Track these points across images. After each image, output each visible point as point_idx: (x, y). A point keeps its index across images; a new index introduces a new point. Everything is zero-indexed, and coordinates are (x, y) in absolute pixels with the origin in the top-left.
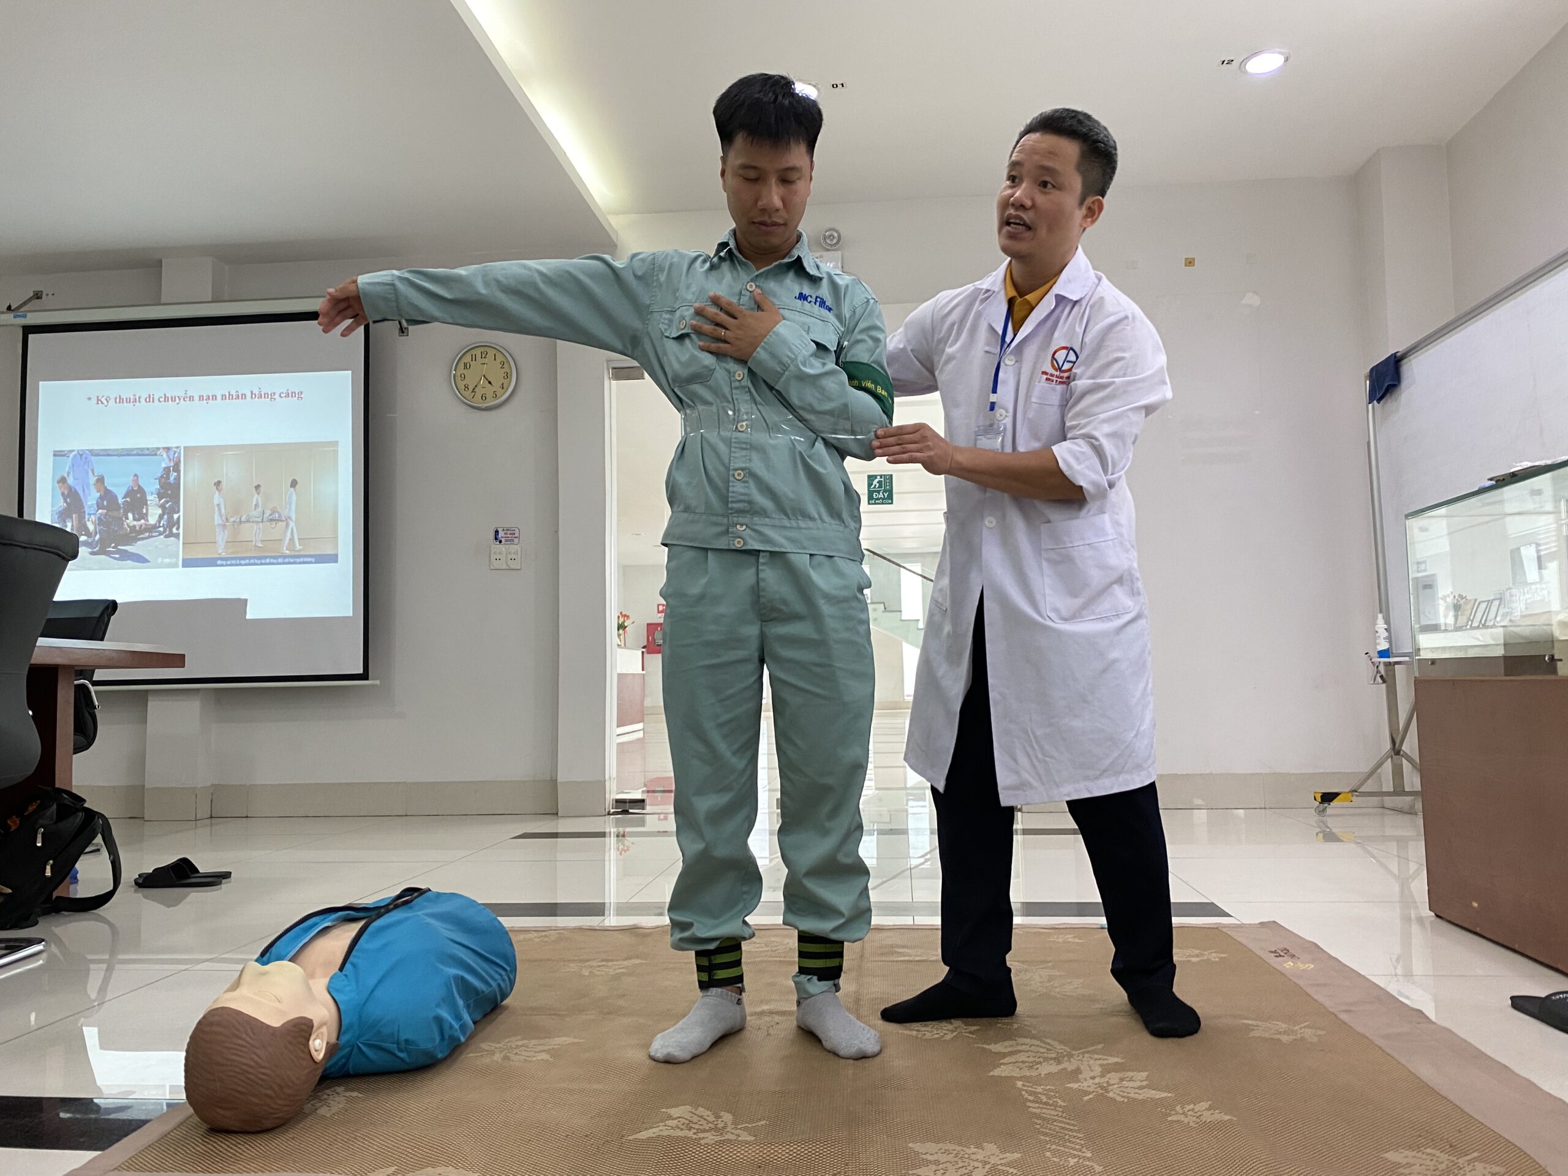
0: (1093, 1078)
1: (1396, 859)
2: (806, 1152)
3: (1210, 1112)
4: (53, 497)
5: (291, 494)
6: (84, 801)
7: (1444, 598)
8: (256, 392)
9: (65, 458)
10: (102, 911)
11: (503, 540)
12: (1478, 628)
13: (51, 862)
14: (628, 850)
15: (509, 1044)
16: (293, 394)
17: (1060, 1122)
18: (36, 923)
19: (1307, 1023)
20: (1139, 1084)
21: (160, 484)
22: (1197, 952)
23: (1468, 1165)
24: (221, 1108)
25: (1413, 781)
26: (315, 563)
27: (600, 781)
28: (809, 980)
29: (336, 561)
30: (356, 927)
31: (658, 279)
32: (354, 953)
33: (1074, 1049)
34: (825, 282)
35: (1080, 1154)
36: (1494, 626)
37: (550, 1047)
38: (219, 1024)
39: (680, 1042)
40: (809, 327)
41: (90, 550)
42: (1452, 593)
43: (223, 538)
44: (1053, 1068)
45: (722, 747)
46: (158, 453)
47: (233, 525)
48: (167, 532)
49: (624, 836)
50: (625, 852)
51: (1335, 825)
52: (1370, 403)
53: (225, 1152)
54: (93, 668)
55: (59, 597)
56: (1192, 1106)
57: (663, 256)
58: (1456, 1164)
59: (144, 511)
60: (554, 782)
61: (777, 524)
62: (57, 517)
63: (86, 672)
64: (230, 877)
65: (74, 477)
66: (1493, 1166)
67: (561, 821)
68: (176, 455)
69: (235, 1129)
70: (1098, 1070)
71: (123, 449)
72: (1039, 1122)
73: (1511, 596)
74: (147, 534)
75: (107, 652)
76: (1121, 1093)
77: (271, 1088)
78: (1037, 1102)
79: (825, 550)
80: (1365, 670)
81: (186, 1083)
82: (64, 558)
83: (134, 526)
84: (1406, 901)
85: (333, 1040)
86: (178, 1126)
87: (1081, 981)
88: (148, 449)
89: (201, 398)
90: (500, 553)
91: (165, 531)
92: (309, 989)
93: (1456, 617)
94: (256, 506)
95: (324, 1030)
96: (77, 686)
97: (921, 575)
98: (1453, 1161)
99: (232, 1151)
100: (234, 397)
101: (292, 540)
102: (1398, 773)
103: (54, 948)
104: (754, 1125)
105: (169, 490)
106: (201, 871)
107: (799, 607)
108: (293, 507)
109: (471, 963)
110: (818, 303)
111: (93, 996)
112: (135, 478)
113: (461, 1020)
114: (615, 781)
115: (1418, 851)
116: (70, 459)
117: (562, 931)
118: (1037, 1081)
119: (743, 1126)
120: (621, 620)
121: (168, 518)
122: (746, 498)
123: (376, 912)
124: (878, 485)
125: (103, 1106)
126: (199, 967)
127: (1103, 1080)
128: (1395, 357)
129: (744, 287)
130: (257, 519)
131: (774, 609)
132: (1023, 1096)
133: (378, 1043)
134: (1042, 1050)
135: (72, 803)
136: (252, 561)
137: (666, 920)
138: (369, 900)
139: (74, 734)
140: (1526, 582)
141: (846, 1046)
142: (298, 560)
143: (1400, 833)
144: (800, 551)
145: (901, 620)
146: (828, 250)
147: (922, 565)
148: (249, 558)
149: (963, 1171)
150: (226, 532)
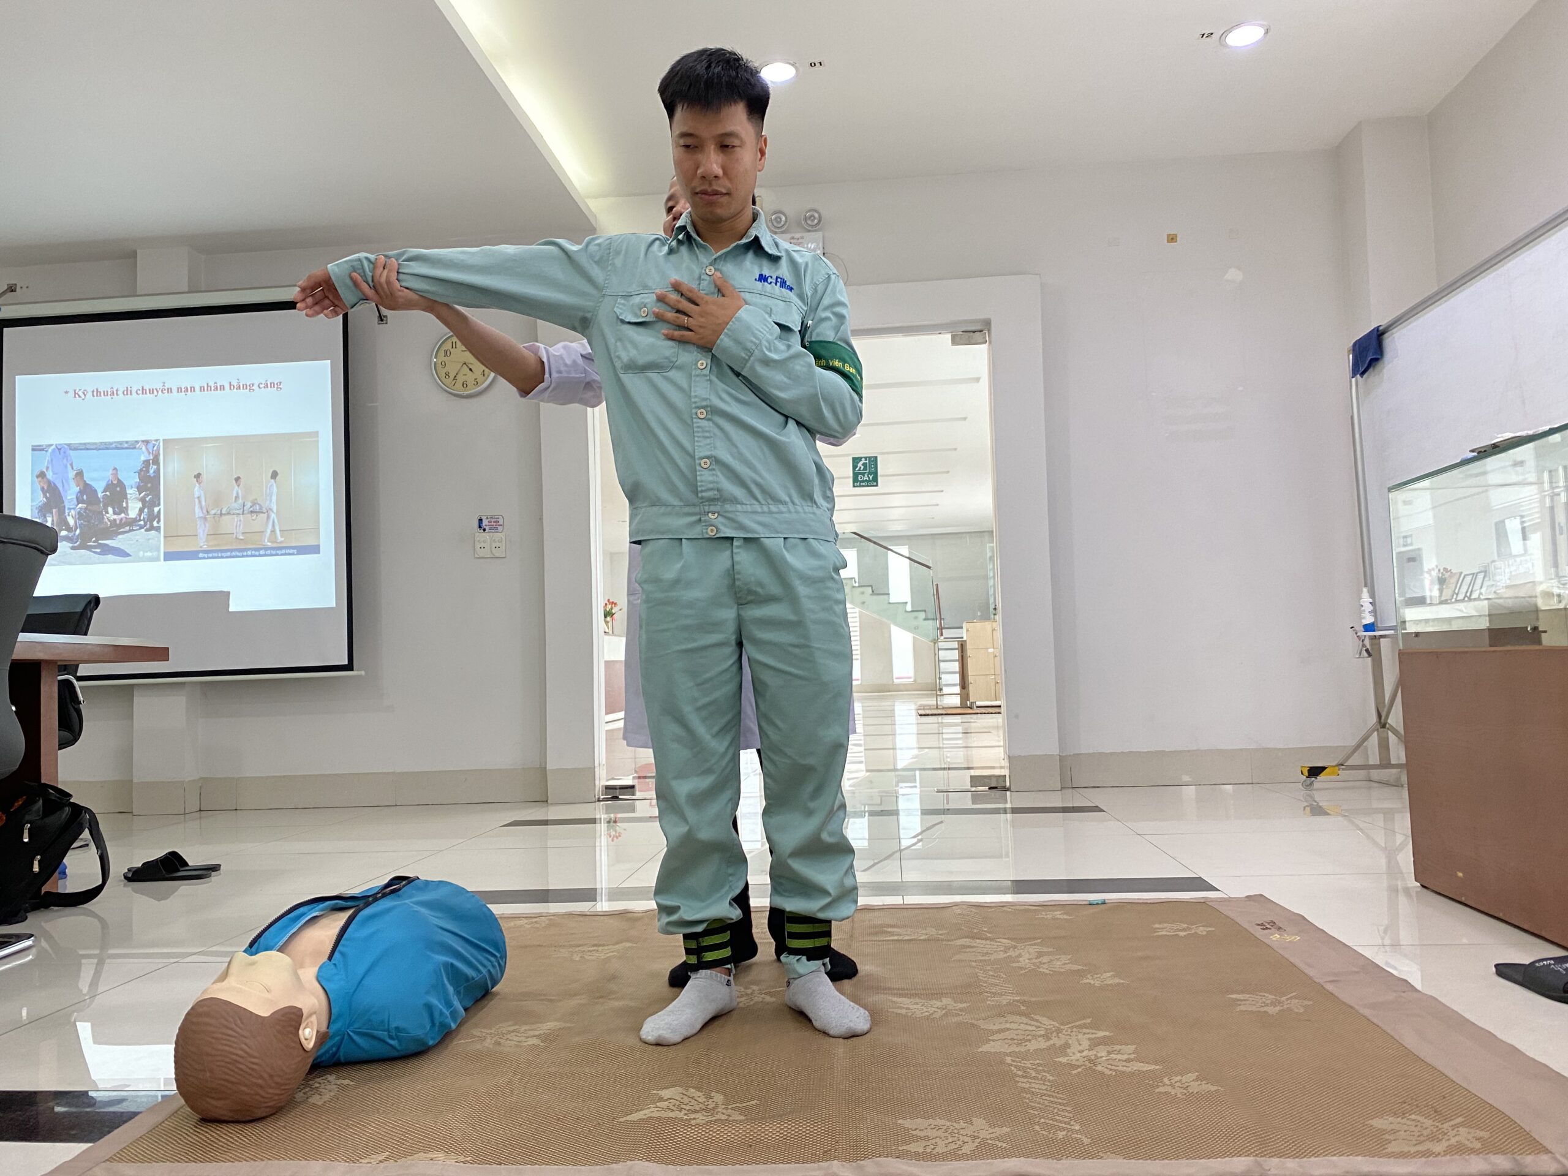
0: (1081, 1051)
1: (1383, 831)
2: (797, 1130)
3: (1197, 1083)
4: (33, 492)
5: (272, 485)
6: (70, 796)
7: (1429, 572)
8: (235, 383)
9: (44, 452)
10: (91, 905)
11: (487, 528)
12: (1463, 600)
13: (39, 857)
14: (620, 836)
15: (500, 1031)
16: (272, 385)
17: (1049, 1096)
18: (26, 918)
19: (1294, 994)
20: (1125, 1057)
21: (139, 477)
22: (1185, 926)
23: (1453, 1130)
24: (212, 1098)
25: (1398, 754)
26: (297, 554)
27: (590, 768)
28: (798, 960)
29: (318, 552)
30: (344, 916)
31: (613, 264)
32: (342, 942)
33: (1062, 1024)
34: (784, 262)
35: (1069, 1127)
36: (1479, 599)
37: (541, 1032)
38: (207, 1015)
39: (670, 1025)
40: (771, 309)
41: (71, 545)
42: (1437, 566)
43: (204, 531)
44: (1043, 1044)
45: (701, 730)
46: (137, 446)
47: (214, 517)
48: (148, 526)
49: (615, 822)
50: (617, 838)
51: (1322, 799)
52: (1353, 377)
53: (217, 1141)
54: (76, 663)
55: (38, 593)
56: (1179, 1078)
57: (620, 241)
58: (1440, 1129)
59: (124, 505)
60: (543, 770)
61: (750, 510)
62: (37, 511)
63: (70, 667)
64: (219, 870)
65: (53, 471)
66: (1477, 1131)
67: (552, 809)
68: (155, 448)
69: (226, 1118)
70: (1086, 1044)
71: (101, 443)
72: (1028, 1096)
73: (1496, 568)
74: (127, 528)
75: (90, 647)
76: (1110, 1067)
77: (261, 1077)
78: (1026, 1077)
79: (799, 533)
80: (1350, 645)
81: (176, 1074)
82: (42, 552)
83: (115, 520)
84: (1393, 870)
85: (324, 1028)
86: (170, 1117)
87: (1069, 957)
88: (127, 442)
89: (179, 390)
90: (484, 542)
91: (145, 525)
92: (298, 978)
93: (1441, 591)
94: (237, 498)
95: (314, 1018)
96: (59, 681)
97: (909, 558)
98: (1437, 1127)
99: (224, 1141)
100: (213, 388)
101: (273, 531)
102: (1384, 745)
103: (44, 944)
104: (745, 1104)
105: (149, 483)
106: (190, 864)
107: (775, 589)
108: (274, 498)
109: (460, 949)
110: (778, 284)
111: (85, 990)
112: (114, 472)
113: (452, 1007)
114: (605, 767)
115: (1404, 823)
116: (48, 454)
117: (552, 917)
118: (1025, 1056)
119: (734, 1106)
120: (609, 607)
121: (148, 512)
122: (715, 485)
123: (364, 901)
124: (862, 467)
125: (98, 1099)
126: (186, 960)
127: (1091, 1053)
128: (1378, 330)
129: (703, 271)
130: (238, 512)
131: (750, 592)
132: (1012, 1071)
133: (369, 1031)
134: (1031, 1028)
135: (58, 798)
136: (234, 554)
137: (652, 905)
138: (356, 891)
139: (59, 730)
140: (1511, 554)
141: (836, 1025)
142: (280, 552)
143: (1387, 805)
144: (774, 536)
145: (890, 603)
146: (809, 231)
147: (909, 548)
148: (231, 551)
149: (953, 1146)
150: (207, 525)
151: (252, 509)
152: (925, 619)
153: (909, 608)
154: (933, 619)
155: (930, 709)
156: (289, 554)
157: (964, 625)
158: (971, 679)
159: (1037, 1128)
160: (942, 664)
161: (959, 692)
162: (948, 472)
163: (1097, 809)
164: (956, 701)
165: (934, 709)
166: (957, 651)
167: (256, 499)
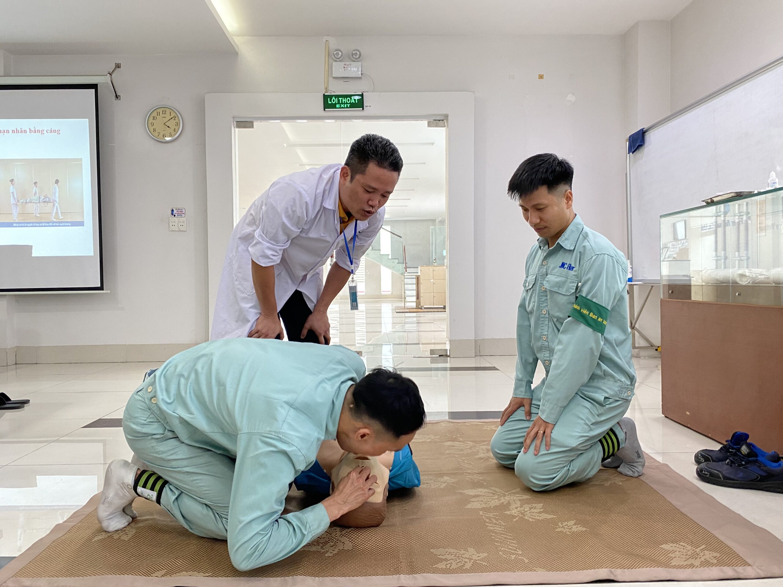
0: (517, 508)
3: (576, 526)
5: (55, 187)
8: (33, 129)
11: (176, 215)
16: (55, 131)
17: (504, 534)
20: (539, 510)
23: (701, 552)
26: (71, 226)
29: (83, 225)
33: (506, 492)
35: (516, 552)
43: (16, 212)
44: (497, 503)
52: (628, 154)
56: (566, 523)
58: (695, 552)
64: (29, 403)
66: (713, 553)
70: (519, 503)
72: (493, 534)
76: (531, 517)
78: (491, 523)
90: (175, 222)
94: (35, 193)
97: (391, 232)
98: (694, 550)
100: (20, 131)
101: (57, 213)
108: (57, 195)
118: (489, 511)
127: (522, 509)
128: (643, 131)
130: (36, 201)
132: (484, 520)
134: (490, 494)
136: (34, 225)
142: (61, 224)
145: (380, 255)
146: (354, 61)
147: (391, 227)
148: (33, 223)
149: (460, 564)
150: (18, 208)
151: (44, 200)
152: (398, 263)
153: (390, 257)
154: (402, 263)
155: (401, 309)
156: (66, 226)
157: (419, 267)
158: (421, 295)
159: (501, 553)
160: (405, 285)
161: (415, 301)
162: (413, 190)
163: (494, 369)
164: (414, 305)
165: (403, 309)
166: (415, 279)
167: (47, 195)
